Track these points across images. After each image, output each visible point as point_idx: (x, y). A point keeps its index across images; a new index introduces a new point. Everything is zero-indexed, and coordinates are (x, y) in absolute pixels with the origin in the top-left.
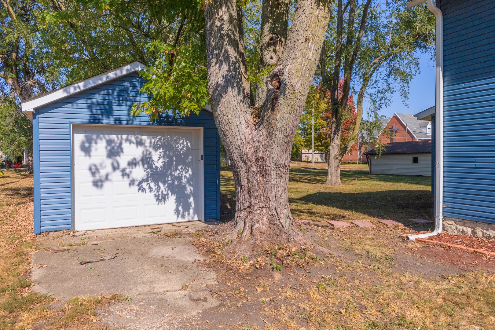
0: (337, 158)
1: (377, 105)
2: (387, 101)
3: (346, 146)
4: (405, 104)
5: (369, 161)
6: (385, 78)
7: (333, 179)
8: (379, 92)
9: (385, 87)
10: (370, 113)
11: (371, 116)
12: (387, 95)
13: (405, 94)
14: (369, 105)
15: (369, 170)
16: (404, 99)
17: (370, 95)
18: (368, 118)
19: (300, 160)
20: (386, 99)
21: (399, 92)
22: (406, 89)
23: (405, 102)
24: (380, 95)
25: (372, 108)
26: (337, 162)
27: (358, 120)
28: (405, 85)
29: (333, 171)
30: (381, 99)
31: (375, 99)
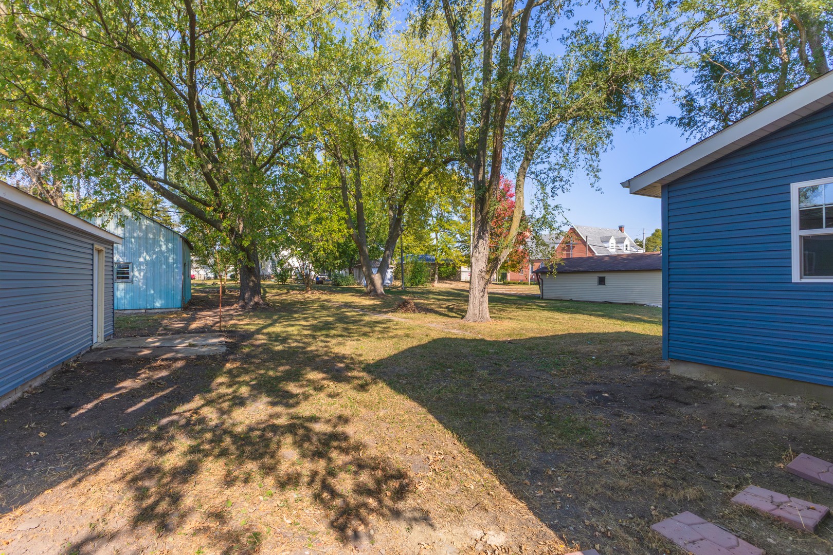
0: (482, 278)
1: (548, 190)
2: (563, 183)
3: (497, 258)
4: (595, 188)
5: (540, 281)
6: (560, 146)
7: (477, 312)
8: (550, 169)
9: (561, 162)
10: (536, 203)
11: (537, 208)
12: (564, 173)
13: (594, 171)
14: (535, 190)
15: (539, 293)
16: (593, 180)
17: (536, 174)
18: (533, 210)
19: (459, 280)
20: (561, 180)
21: (585, 169)
22: (595, 164)
23: (596, 185)
24: (552, 175)
25: (539, 194)
26: (482, 283)
27: (516, 214)
28: (594, 158)
29: (477, 298)
30: (554, 181)
31: (545, 180)
